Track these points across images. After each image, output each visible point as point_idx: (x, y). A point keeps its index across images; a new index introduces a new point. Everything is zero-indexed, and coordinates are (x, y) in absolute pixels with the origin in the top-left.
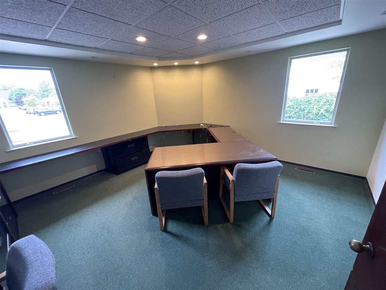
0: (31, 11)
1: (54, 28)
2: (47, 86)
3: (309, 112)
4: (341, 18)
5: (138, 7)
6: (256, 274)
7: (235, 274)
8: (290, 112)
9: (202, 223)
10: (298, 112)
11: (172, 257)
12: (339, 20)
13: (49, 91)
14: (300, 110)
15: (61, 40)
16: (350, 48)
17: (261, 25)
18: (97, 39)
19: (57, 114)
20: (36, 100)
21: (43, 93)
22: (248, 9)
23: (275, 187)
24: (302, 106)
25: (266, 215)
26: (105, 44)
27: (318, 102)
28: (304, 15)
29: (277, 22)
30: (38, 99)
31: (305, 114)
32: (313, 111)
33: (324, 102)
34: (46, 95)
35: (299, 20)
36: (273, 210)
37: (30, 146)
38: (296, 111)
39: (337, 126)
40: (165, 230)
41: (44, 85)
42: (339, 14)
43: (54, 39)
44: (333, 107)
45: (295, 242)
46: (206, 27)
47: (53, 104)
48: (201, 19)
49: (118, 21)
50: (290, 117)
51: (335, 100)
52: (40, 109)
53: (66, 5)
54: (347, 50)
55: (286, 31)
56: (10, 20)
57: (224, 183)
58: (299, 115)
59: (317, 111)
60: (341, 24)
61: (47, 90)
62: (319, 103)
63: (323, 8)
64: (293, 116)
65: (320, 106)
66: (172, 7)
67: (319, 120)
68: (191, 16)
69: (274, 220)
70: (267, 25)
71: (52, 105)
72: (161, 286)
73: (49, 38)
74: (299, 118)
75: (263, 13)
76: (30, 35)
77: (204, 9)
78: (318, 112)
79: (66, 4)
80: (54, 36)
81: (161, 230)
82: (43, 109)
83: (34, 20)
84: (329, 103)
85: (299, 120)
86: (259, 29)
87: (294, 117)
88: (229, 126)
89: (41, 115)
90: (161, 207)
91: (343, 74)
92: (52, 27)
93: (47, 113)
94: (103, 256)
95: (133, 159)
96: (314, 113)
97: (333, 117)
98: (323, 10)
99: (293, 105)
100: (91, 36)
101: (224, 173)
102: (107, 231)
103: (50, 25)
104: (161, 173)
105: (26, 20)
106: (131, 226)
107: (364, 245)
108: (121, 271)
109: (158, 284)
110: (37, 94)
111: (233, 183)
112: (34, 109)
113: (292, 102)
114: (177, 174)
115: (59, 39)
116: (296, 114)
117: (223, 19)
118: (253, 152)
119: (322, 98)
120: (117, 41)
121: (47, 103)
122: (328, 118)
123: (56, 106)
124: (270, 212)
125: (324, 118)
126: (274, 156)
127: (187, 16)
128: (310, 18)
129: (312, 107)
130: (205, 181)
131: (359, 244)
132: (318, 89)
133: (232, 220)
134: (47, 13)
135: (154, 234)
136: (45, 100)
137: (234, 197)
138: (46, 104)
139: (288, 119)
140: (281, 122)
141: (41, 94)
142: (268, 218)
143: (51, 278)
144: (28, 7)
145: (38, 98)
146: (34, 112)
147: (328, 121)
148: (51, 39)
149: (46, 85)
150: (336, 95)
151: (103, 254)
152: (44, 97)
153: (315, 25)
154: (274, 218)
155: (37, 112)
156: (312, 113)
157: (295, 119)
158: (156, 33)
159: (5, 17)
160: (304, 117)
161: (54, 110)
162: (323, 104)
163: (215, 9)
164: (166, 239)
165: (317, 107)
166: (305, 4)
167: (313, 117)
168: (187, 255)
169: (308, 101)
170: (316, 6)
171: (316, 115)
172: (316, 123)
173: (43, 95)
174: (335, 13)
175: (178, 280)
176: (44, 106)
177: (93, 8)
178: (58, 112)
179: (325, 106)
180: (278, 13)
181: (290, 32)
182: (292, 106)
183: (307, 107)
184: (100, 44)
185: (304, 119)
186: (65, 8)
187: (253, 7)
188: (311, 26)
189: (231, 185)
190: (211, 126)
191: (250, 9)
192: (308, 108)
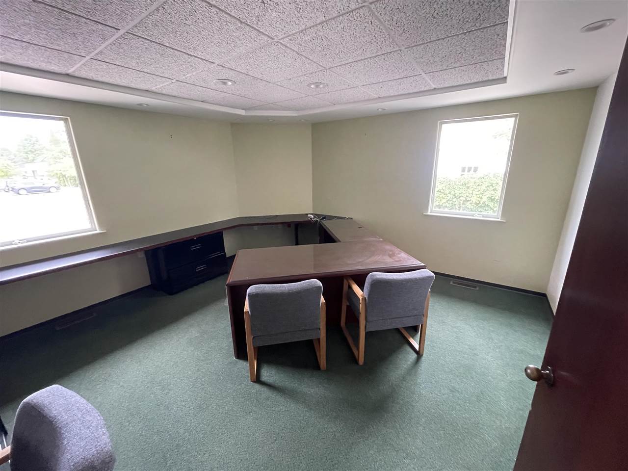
0: (58, 32)
1: (88, 58)
2: (34, 144)
3: (466, 200)
4: (505, 75)
5: (230, 40)
6: (401, 438)
7: (370, 439)
8: (440, 200)
9: (317, 367)
10: (451, 199)
11: (272, 421)
12: (502, 77)
13: (37, 152)
14: (454, 197)
15: (94, 76)
16: (518, 113)
17: (403, 75)
18: (154, 78)
19: (50, 192)
20: (11, 166)
21: (25, 155)
22: (386, 55)
23: (424, 308)
24: (456, 191)
25: (412, 351)
26: (165, 86)
27: (478, 185)
28: (459, 68)
29: (423, 74)
30: (15, 166)
31: (462, 202)
32: (471, 199)
33: (486, 186)
34: (31, 158)
35: (451, 73)
36: (421, 344)
37: (20, 245)
38: (448, 198)
39: (504, 221)
40: (257, 379)
41: (28, 141)
42: (503, 70)
43: (83, 74)
44: (499, 193)
45: (454, 388)
46: (325, 73)
47: (43, 176)
48: (318, 63)
49: (195, 57)
50: (439, 206)
51: (501, 183)
52: (19, 183)
53: (119, 30)
54: (516, 116)
55: (434, 86)
56: (18, 43)
57: (348, 304)
58: (452, 203)
59: (478, 199)
60: (506, 82)
61: (33, 150)
62: (480, 187)
63: (483, 61)
64: (444, 205)
65: (481, 191)
66: (279, 44)
67: (481, 211)
68: (305, 57)
69: (423, 358)
70: (410, 77)
71: (40, 176)
72: (256, 466)
73: (74, 72)
74: (452, 208)
75: (404, 61)
76: (44, 66)
77: (325, 50)
78: (480, 200)
79: (119, 28)
80: (85, 69)
81: (251, 381)
82: (25, 184)
83: (59, 45)
84: (493, 188)
85: (453, 211)
86: (399, 81)
87: (446, 207)
88: (352, 218)
89: (20, 195)
90: (253, 343)
91: (511, 146)
92: (85, 57)
93: (31, 191)
94: (155, 426)
95: (199, 269)
96: (474, 202)
97: (499, 207)
98: (482, 64)
99: (444, 188)
100: (145, 74)
101: (350, 287)
102: (160, 387)
103: (83, 54)
104: (257, 287)
105: (45, 44)
106: (201, 377)
107: (542, 372)
108: (189, 449)
109: (252, 464)
110: (13, 157)
111: (364, 303)
112: (7, 183)
113: (443, 185)
114: (281, 288)
115: (91, 75)
116: (449, 202)
117: (349, 64)
118: (391, 256)
119: (483, 180)
120: (185, 84)
121: (32, 172)
122: (493, 209)
123: (49, 179)
124: (417, 347)
125: (487, 209)
126: (421, 263)
127: (298, 57)
128: (466, 73)
129: (471, 192)
130: (322, 300)
131: (537, 370)
132: (478, 167)
133: (361, 361)
134: (84, 38)
135: (239, 387)
136: (29, 168)
137: (366, 324)
138: (30, 174)
139: (438, 209)
140: (429, 214)
141: (20, 156)
142: (415, 356)
143: (105, 444)
144: (57, 28)
145: (15, 164)
146: (7, 188)
147: (494, 213)
148: (76, 74)
149: (32, 142)
150: (503, 177)
151: (155, 424)
152: (27, 162)
153: (473, 81)
154: (423, 355)
155: (13, 189)
156: (471, 202)
157: (446, 210)
158: (249, 75)
159: (10, 38)
160: (460, 207)
161: (46, 186)
162: (484, 188)
163: (340, 51)
164: (261, 394)
165: (477, 193)
166: (460, 55)
167: (472, 207)
168: (295, 417)
169: (465, 184)
170: (474, 58)
171: (477, 204)
172: (477, 216)
173: (25, 158)
174: (498, 69)
175: (283, 456)
176: (25, 178)
177: (160, 37)
178: (52, 190)
179: (488, 191)
180: (425, 64)
181: (440, 87)
182: (442, 191)
183: (464, 192)
184: (156, 85)
185: (459, 210)
186: (117, 32)
187: (393, 53)
188: (467, 82)
189: (360, 305)
190: (324, 218)
191: (389, 56)
192: (465, 195)
